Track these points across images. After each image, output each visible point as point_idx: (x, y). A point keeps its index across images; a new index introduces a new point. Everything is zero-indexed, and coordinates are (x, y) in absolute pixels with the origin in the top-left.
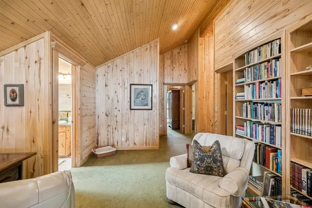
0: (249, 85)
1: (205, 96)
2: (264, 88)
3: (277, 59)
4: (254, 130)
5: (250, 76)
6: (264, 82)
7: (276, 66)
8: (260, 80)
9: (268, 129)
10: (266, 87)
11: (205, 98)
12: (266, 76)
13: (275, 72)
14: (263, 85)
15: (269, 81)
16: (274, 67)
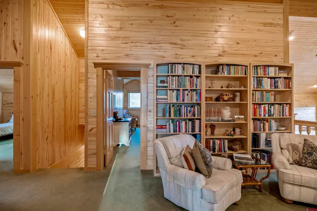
0: (173, 90)
1: (38, 94)
2: (187, 95)
3: (197, 77)
4: (178, 126)
5: (174, 83)
6: (187, 90)
7: (197, 81)
8: (184, 89)
9: (190, 122)
10: (189, 94)
11: (38, 96)
12: (189, 87)
13: (196, 85)
14: (186, 92)
15: (191, 90)
16: (195, 82)
